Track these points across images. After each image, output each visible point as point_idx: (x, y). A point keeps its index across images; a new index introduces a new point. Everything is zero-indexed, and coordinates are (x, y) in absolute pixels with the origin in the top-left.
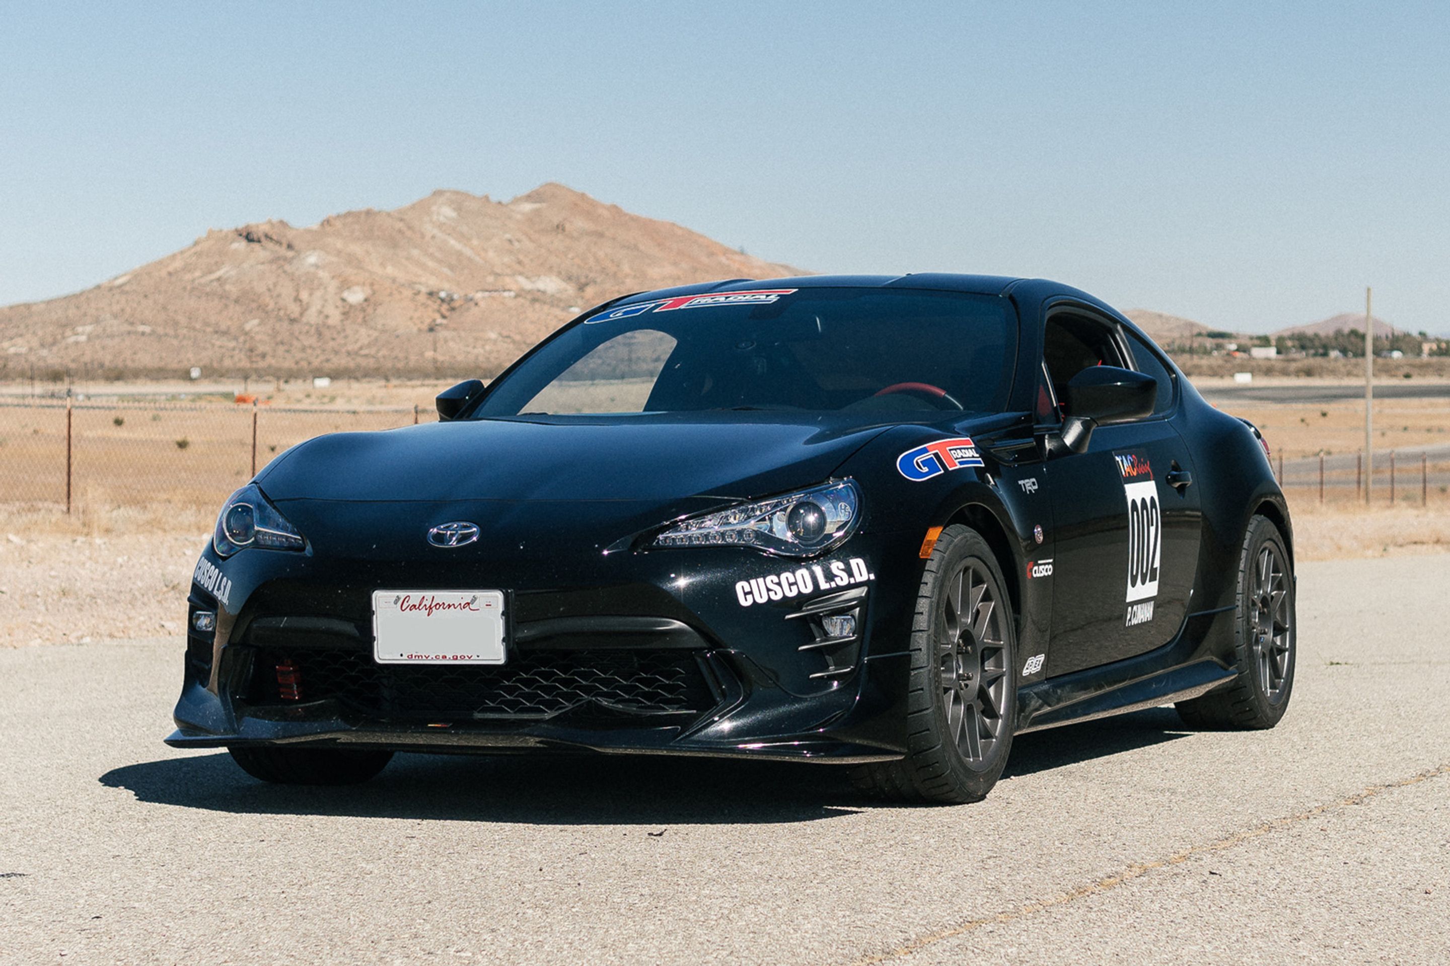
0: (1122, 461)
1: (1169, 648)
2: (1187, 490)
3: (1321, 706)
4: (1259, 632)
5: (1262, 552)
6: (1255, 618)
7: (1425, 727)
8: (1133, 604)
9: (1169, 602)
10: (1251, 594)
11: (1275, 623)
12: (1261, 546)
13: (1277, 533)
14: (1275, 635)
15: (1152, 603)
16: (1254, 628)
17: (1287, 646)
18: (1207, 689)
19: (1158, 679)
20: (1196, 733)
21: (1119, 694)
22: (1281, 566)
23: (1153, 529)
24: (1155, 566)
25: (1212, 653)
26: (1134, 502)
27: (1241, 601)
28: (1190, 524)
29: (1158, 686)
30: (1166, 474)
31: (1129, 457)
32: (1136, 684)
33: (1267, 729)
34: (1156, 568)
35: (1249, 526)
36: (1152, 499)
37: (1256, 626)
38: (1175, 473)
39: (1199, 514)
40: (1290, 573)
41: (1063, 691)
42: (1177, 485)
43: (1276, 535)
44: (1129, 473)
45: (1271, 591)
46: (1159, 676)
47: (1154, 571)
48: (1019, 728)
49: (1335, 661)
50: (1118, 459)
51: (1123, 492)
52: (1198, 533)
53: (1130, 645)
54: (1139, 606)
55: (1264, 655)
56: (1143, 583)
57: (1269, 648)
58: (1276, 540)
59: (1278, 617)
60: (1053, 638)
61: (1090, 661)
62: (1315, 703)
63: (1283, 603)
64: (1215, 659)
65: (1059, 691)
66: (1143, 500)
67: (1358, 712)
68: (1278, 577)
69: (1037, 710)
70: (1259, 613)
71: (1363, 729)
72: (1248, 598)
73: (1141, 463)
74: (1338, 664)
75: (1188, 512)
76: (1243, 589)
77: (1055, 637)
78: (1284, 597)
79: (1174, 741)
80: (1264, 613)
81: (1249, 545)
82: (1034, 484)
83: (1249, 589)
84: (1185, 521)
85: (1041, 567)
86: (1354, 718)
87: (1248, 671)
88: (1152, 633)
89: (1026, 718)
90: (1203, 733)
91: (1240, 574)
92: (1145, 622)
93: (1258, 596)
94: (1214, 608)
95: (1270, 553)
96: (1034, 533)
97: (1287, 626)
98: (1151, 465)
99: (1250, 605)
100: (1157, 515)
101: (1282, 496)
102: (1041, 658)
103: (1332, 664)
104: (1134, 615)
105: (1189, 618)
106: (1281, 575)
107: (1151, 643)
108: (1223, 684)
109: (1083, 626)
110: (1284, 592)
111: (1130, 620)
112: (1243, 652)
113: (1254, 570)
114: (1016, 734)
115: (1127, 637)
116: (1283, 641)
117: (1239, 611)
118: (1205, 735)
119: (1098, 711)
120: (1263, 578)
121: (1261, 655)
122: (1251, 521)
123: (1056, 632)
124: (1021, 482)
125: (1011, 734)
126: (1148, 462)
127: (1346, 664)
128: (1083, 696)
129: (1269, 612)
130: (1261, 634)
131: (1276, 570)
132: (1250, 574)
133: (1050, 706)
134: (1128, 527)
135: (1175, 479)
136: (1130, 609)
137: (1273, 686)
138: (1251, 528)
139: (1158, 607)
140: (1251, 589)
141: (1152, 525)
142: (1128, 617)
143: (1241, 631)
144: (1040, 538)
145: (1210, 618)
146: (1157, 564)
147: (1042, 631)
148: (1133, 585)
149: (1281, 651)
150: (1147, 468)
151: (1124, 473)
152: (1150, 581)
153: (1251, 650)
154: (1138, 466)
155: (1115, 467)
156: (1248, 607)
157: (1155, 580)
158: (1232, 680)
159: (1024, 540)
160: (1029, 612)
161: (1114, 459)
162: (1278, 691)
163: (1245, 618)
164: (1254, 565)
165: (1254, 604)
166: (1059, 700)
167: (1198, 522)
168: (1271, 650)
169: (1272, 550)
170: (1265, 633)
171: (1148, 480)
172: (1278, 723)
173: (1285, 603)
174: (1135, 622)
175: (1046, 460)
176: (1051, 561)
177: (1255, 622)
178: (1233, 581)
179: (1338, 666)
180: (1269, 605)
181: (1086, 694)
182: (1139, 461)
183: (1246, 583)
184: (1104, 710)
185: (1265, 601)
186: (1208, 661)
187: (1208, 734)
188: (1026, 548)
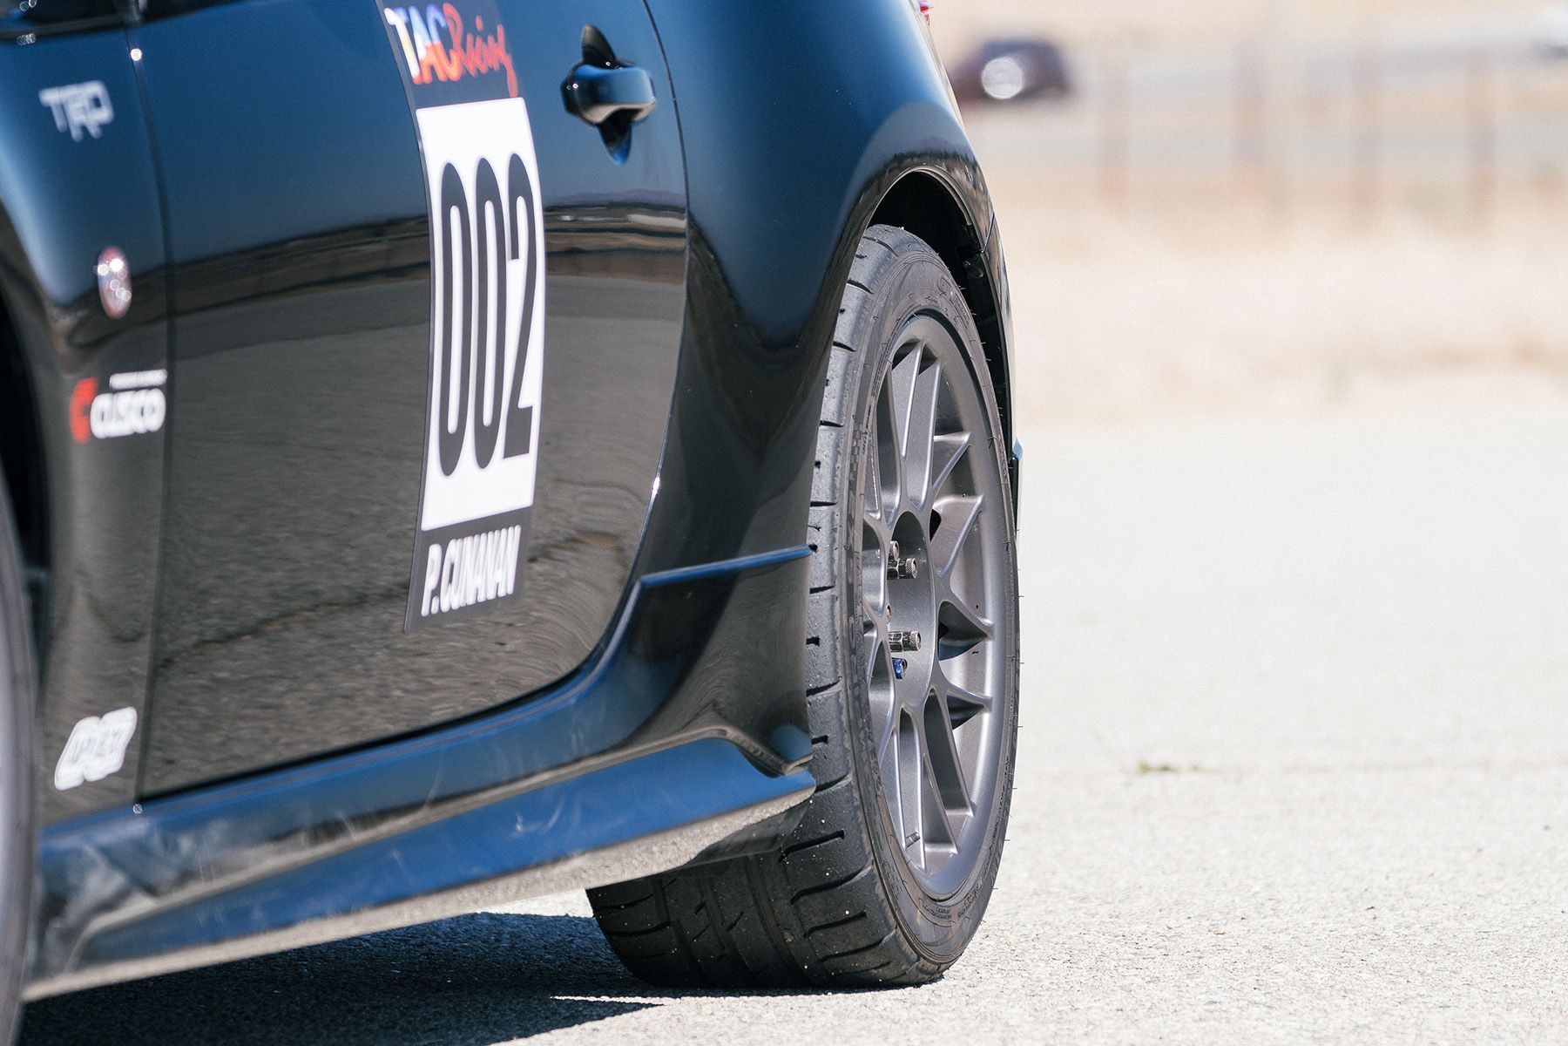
0: (409, 26)
1: (571, 695)
2: (637, 134)
3: (1104, 910)
4: (888, 642)
5: (898, 359)
6: (877, 590)
7: (1466, 973)
8: (444, 536)
9: (572, 542)
10: (861, 503)
11: (946, 609)
12: (895, 336)
13: (954, 291)
14: (945, 653)
15: (514, 534)
16: (869, 626)
17: (989, 691)
18: (705, 843)
19: (532, 805)
20: (666, 1000)
21: (396, 855)
22: (966, 408)
23: (516, 270)
24: (523, 403)
25: (724, 717)
26: (450, 174)
27: (825, 531)
28: (645, 261)
29: (533, 828)
30: (564, 75)
31: (433, 13)
32: (457, 820)
33: (918, 985)
34: (530, 409)
35: (856, 262)
36: (516, 164)
37: (876, 619)
38: (592, 71)
39: (681, 224)
40: (998, 436)
41: (198, 841)
42: (601, 113)
43: (952, 300)
44: (432, 68)
45: (932, 496)
46: (539, 790)
47: (519, 418)
48: (40, 970)
49: (1156, 759)
50: (393, 17)
51: (411, 135)
52: (675, 293)
53: (433, 689)
54: (468, 540)
55: (905, 719)
56: (483, 459)
57: (925, 695)
58: (950, 315)
59: (957, 589)
60: (162, 665)
61: (288, 745)
62: (1083, 899)
63: (972, 544)
64: (732, 733)
65: (186, 843)
66: (484, 169)
67: (1235, 928)
68: (954, 447)
69: (108, 906)
70: (891, 575)
71: (1251, 981)
72: (850, 520)
73: (475, 33)
74: (1165, 769)
75: (639, 218)
76: (833, 488)
77: (168, 662)
78: (976, 519)
79: (589, 1025)
80: (904, 573)
81: (856, 331)
82: (96, 103)
83: (852, 486)
84: (634, 250)
85: (125, 400)
86: (1219, 948)
87: (850, 778)
88: (509, 647)
89: (68, 936)
90: (689, 1001)
91: (824, 437)
92: (487, 602)
93: (887, 515)
94: (733, 555)
95: (927, 360)
96: (96, 278)
97: (988, 621)
98: (513, 46)
99: (858, 545)
100: (530, 222)
101: (974, 166)
102: (122, 723)
103: (1145, 769)
104: (450, 573)
105: (643, 586)
106: (965, 438)
107: (506, 681)
108: (763, 823)
109: (266, 621)
110: (979, 500)
111: (436, 592)
112: (833, 709)
113: (871, 420)
114: (37, 991)
115: (423, 662)
116: (975, 674)
117: (818, 569)
118: (699, 1007)
119: (321, 915)
120: (903, 454)
121: (896, 725)
122: (863, 247)
123: (171, 647)
124: (50, 97)
125: (13, 994)
126: (500, 30)
127: (1196, 769)
128: (266, 861)
129: (925, 570)
130: (896, 648)
131: (948, 424)
132: (856, 435)
133: (151, 891)
134: (427, 266)
135: (594, 93)
136: (434, 551)
137: (938, 834)
138: (860, 271)
139: (533, 560)
140: (861, 487)
141: (515, 255)
142: (430, 583)
143: (825, 638)
144: (118, 297)
145: (718, 590)
146: (531, 396)
147: (124, 639)
148: (448, 466)
149: (965, 709)
150: (495, 53)
151: (414, 70)
152: (508, 453)
153: (860, 707)
154: (464, 46)
155: (382, 46)
156: (850, 553)
157: (525, 450)
158: (791, 811)
159: (67, 307)
160: (81, 572)
161: (380, 19)
162: (953, 850)
163: (840, 590)
164: (872, 402)
165: (870, 540)
166: (186, 876)
167: (679, 253)
168: (932, 705)
169: (937, 350)
170: (909, 646)
171: (502, 93)
172: (954, 967)
173: (979, 536)
174: (452, 599)
175: (137, 18)
176: (157, 376)
177: (875, 607)
178: (799, 459)
179: (1168, 777)
180: (923, 544)
181: (280, 852)
182: (469, 27)
183: (844, 464)
184: (346, 911)
185: (909, 532)
186: (709, 742)
187: (708, 1003)
188: (70, 336)
